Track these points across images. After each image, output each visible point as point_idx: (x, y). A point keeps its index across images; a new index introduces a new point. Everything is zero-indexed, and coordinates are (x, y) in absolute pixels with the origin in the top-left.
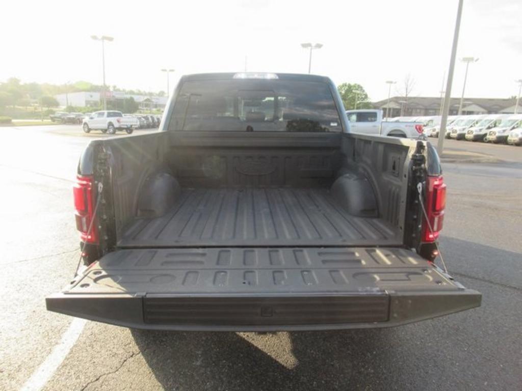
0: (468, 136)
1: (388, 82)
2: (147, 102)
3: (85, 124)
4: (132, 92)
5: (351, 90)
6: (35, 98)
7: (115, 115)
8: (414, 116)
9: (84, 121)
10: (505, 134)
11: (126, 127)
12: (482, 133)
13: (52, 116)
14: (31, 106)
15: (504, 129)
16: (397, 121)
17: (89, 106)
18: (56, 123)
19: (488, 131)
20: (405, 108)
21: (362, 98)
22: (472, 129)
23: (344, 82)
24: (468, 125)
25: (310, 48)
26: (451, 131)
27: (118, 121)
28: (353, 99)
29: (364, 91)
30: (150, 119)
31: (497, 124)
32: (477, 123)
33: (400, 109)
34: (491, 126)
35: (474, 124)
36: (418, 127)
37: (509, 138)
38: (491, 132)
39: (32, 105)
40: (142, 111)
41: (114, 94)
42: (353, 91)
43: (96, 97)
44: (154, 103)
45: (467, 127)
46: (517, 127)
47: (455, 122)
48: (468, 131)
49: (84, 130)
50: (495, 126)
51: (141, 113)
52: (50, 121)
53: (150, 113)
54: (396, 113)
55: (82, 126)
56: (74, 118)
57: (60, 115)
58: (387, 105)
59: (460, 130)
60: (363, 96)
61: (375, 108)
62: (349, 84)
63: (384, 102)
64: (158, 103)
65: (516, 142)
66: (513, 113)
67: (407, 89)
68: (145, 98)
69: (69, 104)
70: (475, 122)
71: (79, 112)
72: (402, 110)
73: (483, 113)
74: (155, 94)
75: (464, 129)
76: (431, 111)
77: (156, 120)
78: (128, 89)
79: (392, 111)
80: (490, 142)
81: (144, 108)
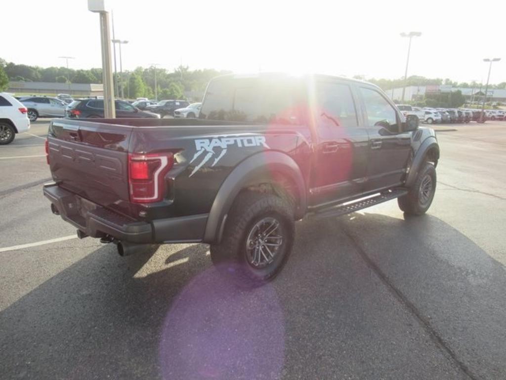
2: (479, 96)
4: (463, 85)
44: (487, 97)
68: (477, 91)
81: (473, 102)
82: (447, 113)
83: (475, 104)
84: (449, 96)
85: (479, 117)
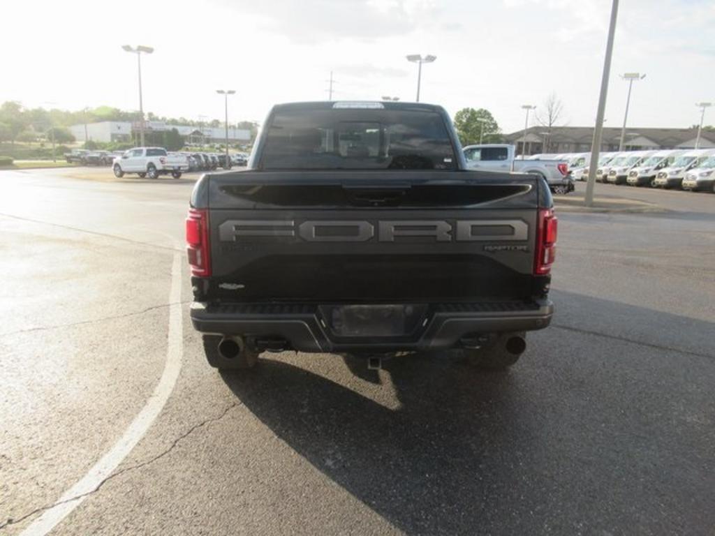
0: (630, 179)
1: (524, 107)
2: (197, 136)
3: (117, 165)
4: (174, 122)
5: (476, 118)
6: (41, 130)
7: (157, 153)
8: (561, 152)
9: (115, 161)
10: (679, 176)
11: (172, 169)
12: (649, 174)
13: (68, 155)
14: (36, 141)
15: (678, 169)
16: (537, 160)
17: (116, 141)
18: (73, 164)
19: (656, 173)
20: (549, 142)
21: (490, 128)
22: (635, 170)
23: (466, 107)
24: (630, 165)
25: (418, 61)
26: (608, 173)
27: (162, 161)
28: (478, 130)
29: (492, 119)
30: (203, 159)
31: (669, 163)
32: (643, 162)
33: (542, 144)
34: (660, 165)
35: (638, 163)
36: (561, 167)
37: (684, 182)
38: (660, 173)
39: (38, 139)
40: (189, 148)
41: (150, 125)
42: (478, 119)
43: (126, 128)
44: (206, 137)
45: (628, 166)
46: (695, 167)
47: (613, 161)
48: (631, 173)
49: (115, 174)
50: (666, 165)
51: (187, 150)
52: (65, 161)
53: (201, 150)
54: (537, 149)
55: (113, 168)
56: (97, 158)
57: (79, 153)
58: (524, 137)
59: (620, 171)
60: (492, 126)
61: (508, 142)
62: (472, 110)
63: (519, 134)
64: (211, 137)
65: (693, 186)
66: (693, 148)
67: (550, 117)
68: (194, 130)
69: (89, 139)
70: (640, 160)
71: (103, 148)
72: (544, 146)
73: (654, 148)
74: (206, 125)
75: (625, 170)
76: (584, 146)
77: (210, 160)
78: (169, 117)
79: (530, 146)
80: (659, 187)
81: (192, 144)
82: (193, 159)
83: (196, 146)
84: (165, 136)
85: (225, 163)
